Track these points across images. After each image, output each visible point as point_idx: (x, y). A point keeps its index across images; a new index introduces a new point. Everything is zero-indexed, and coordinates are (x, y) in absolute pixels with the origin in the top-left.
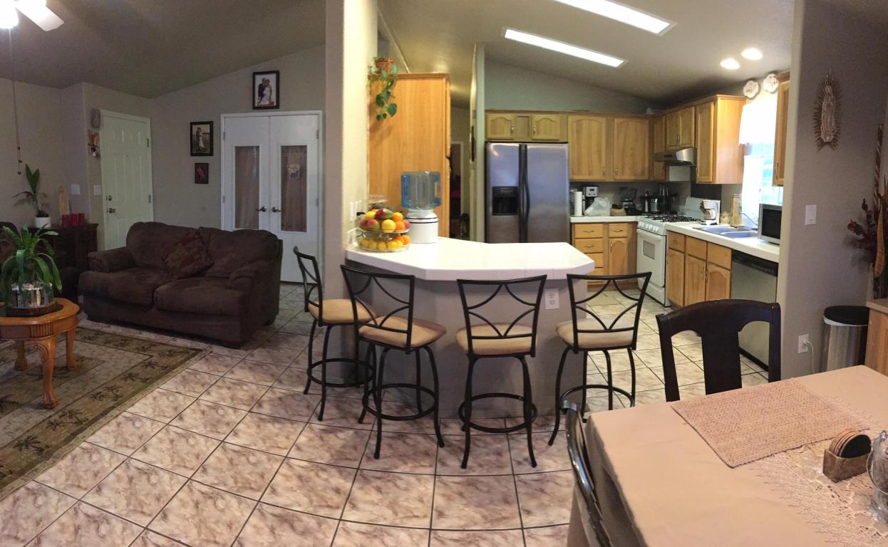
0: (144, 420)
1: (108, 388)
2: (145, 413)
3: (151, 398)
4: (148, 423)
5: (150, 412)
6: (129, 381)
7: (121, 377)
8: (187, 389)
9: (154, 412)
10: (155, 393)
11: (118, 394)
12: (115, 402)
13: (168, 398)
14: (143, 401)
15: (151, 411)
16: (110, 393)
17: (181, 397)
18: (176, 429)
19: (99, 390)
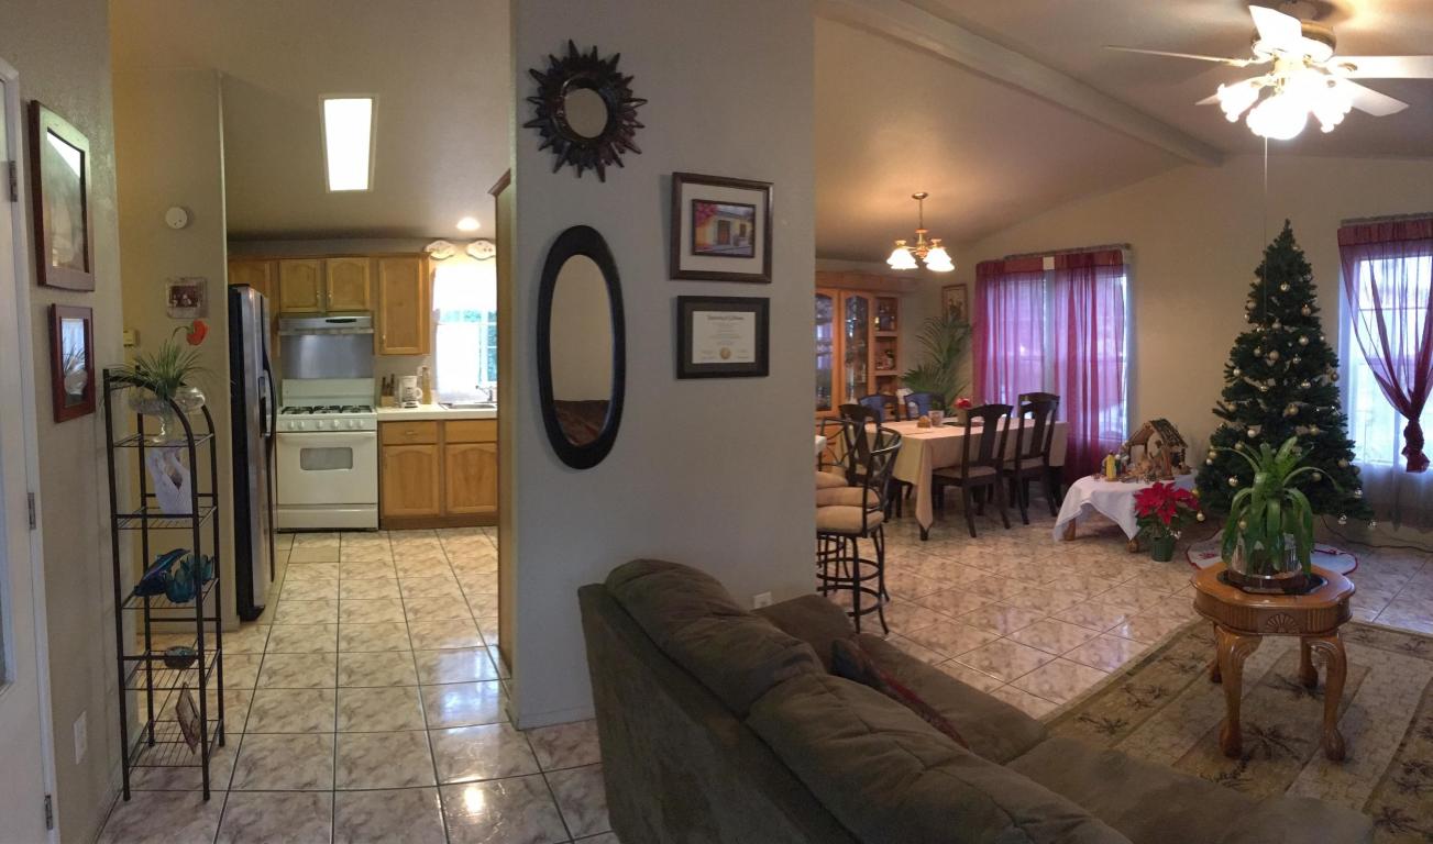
0: (1087, 662)
1: (1146, 706)
2: (1087, 671)
3: (1077, 690)
4: (1083, 659)
5: (1081, 671)
6: (1113, 718)
7: (1128, 727)
8: (1018, 698)
9: (1075, 670)
10: (1069, 696)
11: (1127, 695)
12: (1130, 682)
13: (1051, 687)
14: (1088, 686)
15: (1078, 672)
16: (1139, 696)
17: (1032, 688)
18: (1050, 651)
19: (1159, 702)
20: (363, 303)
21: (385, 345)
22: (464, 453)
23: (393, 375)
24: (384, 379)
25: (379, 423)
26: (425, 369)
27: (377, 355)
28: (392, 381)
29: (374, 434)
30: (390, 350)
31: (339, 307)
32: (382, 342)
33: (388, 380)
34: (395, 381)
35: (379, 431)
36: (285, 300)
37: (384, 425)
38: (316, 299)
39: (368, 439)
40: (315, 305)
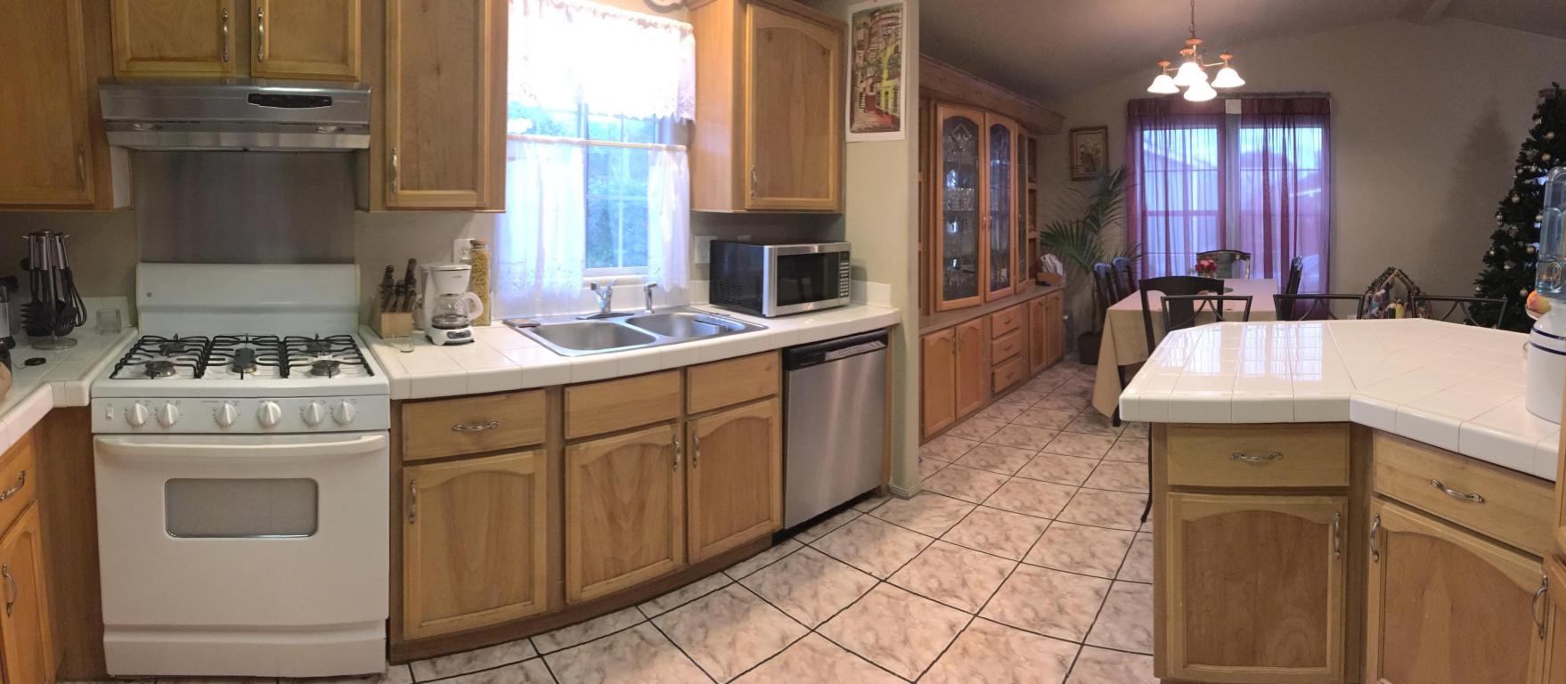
20: (344, 59)
21: (397, 182)
22: (608, 459)
23: (412, 262)
24: (389, 270)
25: (398, 406)
26: (474, 244)
27: (376, 210)
28: (410, 278)
29: (380, 439)
30: (407, 196)
31: (284, 65)
32: (388, 173)
33: (399, 276)
34: (417, 275)
35: (397, 434)
36: (126, 36)
37: (406, 408)
38: (222, 38)
39: (365, 455)
40: (219, 56)
